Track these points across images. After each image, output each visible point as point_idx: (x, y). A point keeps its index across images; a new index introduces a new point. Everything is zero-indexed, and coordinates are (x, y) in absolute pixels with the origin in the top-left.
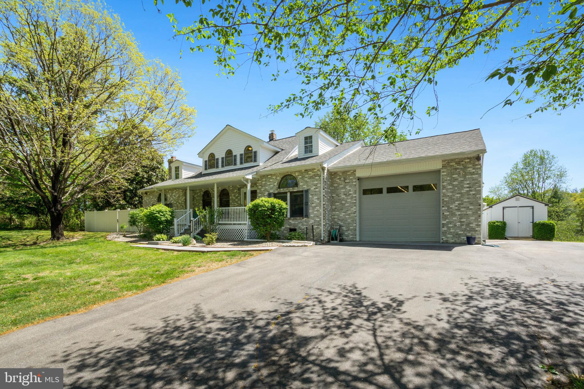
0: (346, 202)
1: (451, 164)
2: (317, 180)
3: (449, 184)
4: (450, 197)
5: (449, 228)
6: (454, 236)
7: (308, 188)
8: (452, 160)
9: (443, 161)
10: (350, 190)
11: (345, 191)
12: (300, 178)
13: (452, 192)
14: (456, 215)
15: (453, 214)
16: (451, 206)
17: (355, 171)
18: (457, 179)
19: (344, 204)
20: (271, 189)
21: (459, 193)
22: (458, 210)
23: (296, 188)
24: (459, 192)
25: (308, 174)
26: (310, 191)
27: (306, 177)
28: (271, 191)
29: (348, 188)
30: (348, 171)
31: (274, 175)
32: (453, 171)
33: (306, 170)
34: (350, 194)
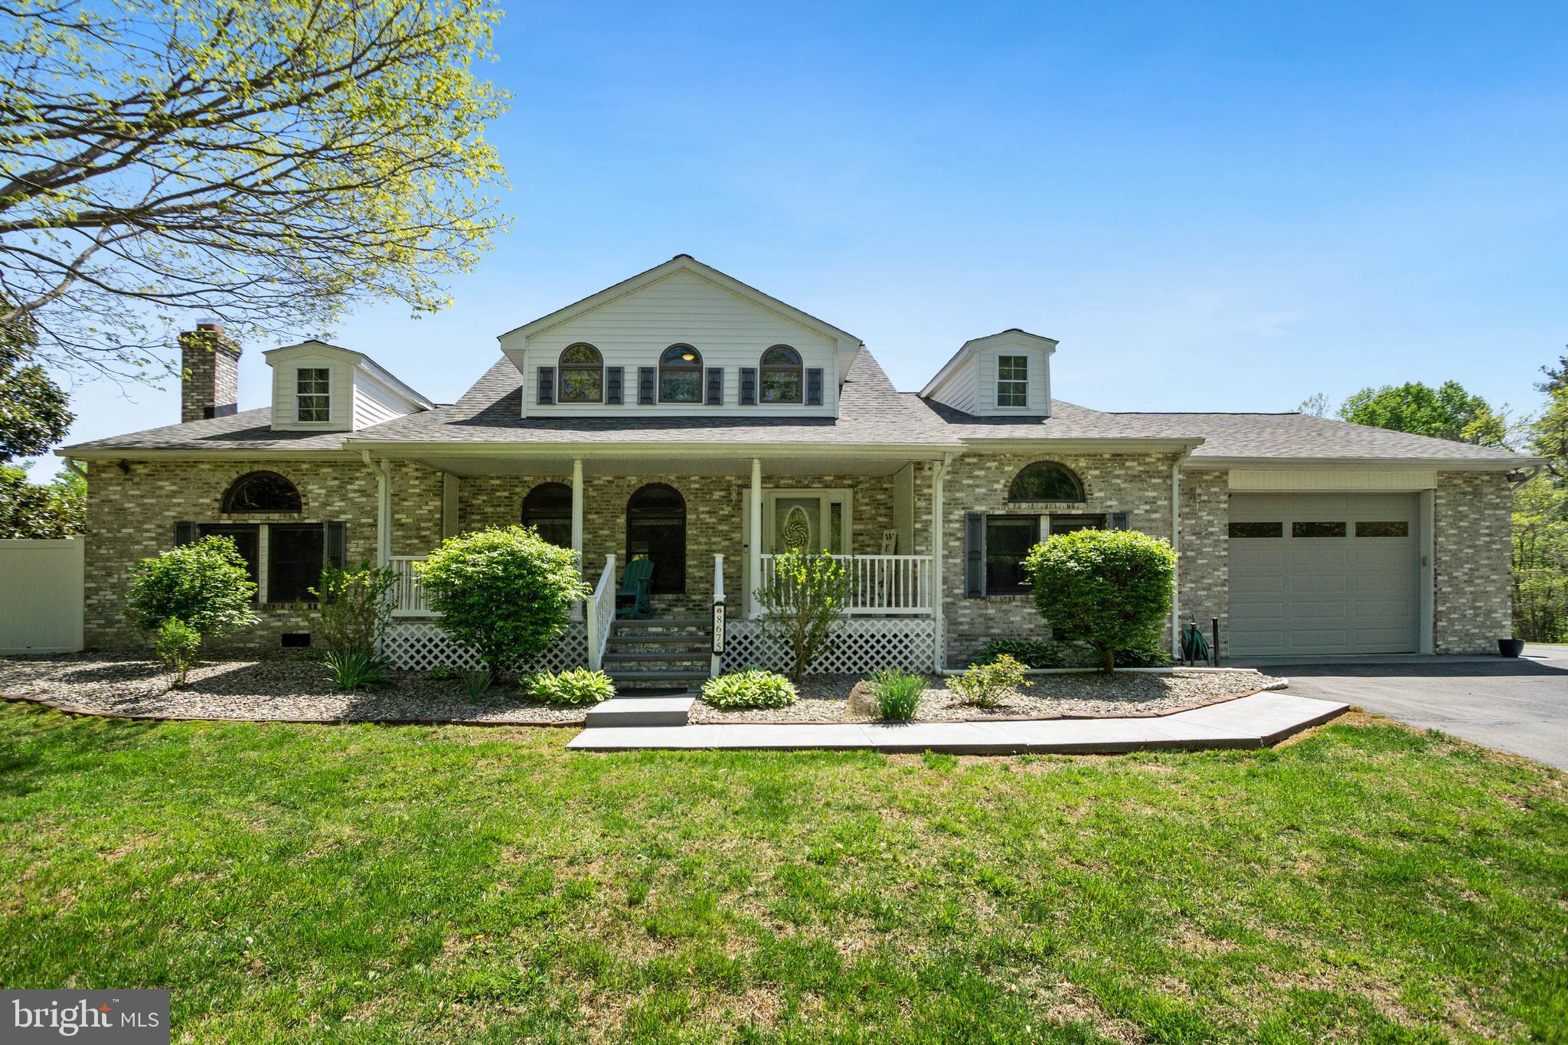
0: (1199, 553)
1: (1456, 482)
2: (1155, 487)
3: (1453, 525)
4: (1454, 554)
5: (1451, 621)
6: (1461, 639)
7: (1125, 508)
8: (1458, 474)
9: (1440, 473)
10: (1211, 523)
11: (1196, 525)
12: (1096, 477)
13: (1456, 543)
14: (1465, 593)
15: (1460, 592)
16: (1455, 574)
17: (1227, 474)
18: (1466, 516)
19: (1194, 559)
20: (978, 500)
21: (1470, 547)
22: (1469, 582)
23: (1082, 505)
24: (1470, 543)
25: (1122, 466)
26: (1130, 518)
27: (1118, 477)
28: (979, 508)
29: (1205, 516)
30: (1207, 473)
31: (993, 457)
32: (1458, 497)
33: (1118, 457)
34: (1212, 533)
